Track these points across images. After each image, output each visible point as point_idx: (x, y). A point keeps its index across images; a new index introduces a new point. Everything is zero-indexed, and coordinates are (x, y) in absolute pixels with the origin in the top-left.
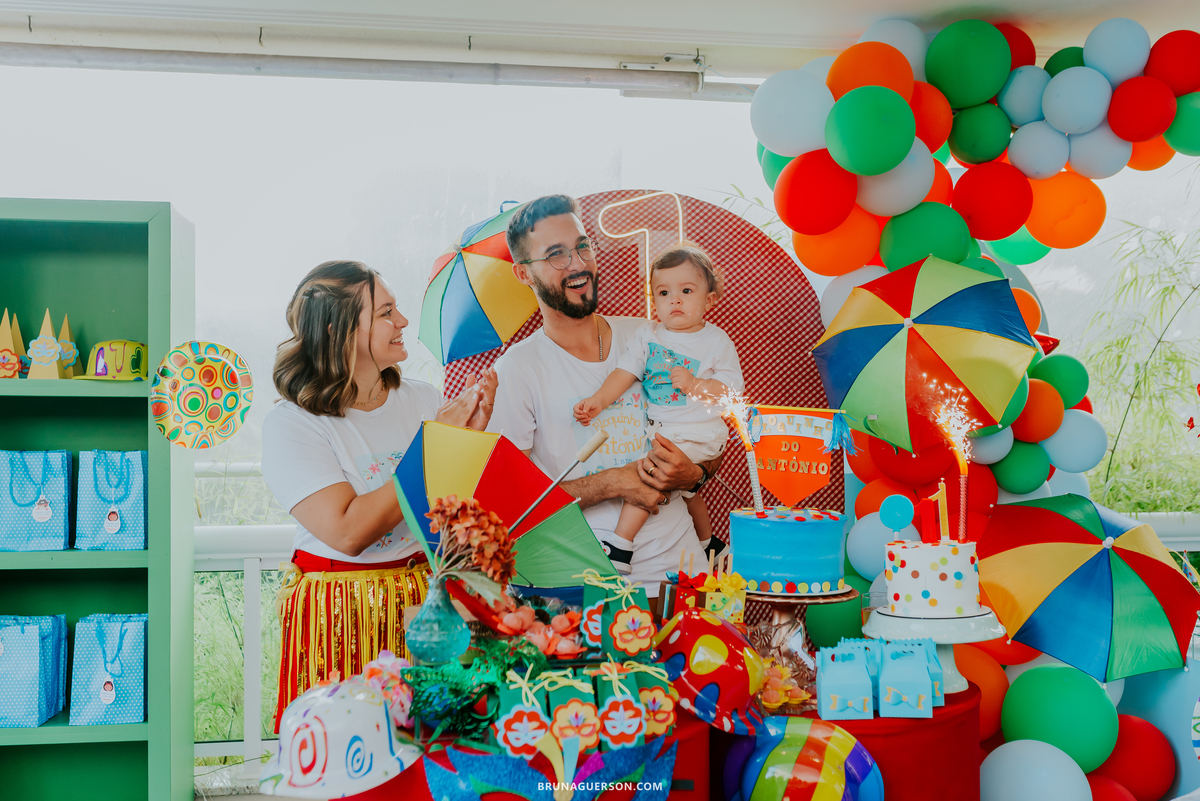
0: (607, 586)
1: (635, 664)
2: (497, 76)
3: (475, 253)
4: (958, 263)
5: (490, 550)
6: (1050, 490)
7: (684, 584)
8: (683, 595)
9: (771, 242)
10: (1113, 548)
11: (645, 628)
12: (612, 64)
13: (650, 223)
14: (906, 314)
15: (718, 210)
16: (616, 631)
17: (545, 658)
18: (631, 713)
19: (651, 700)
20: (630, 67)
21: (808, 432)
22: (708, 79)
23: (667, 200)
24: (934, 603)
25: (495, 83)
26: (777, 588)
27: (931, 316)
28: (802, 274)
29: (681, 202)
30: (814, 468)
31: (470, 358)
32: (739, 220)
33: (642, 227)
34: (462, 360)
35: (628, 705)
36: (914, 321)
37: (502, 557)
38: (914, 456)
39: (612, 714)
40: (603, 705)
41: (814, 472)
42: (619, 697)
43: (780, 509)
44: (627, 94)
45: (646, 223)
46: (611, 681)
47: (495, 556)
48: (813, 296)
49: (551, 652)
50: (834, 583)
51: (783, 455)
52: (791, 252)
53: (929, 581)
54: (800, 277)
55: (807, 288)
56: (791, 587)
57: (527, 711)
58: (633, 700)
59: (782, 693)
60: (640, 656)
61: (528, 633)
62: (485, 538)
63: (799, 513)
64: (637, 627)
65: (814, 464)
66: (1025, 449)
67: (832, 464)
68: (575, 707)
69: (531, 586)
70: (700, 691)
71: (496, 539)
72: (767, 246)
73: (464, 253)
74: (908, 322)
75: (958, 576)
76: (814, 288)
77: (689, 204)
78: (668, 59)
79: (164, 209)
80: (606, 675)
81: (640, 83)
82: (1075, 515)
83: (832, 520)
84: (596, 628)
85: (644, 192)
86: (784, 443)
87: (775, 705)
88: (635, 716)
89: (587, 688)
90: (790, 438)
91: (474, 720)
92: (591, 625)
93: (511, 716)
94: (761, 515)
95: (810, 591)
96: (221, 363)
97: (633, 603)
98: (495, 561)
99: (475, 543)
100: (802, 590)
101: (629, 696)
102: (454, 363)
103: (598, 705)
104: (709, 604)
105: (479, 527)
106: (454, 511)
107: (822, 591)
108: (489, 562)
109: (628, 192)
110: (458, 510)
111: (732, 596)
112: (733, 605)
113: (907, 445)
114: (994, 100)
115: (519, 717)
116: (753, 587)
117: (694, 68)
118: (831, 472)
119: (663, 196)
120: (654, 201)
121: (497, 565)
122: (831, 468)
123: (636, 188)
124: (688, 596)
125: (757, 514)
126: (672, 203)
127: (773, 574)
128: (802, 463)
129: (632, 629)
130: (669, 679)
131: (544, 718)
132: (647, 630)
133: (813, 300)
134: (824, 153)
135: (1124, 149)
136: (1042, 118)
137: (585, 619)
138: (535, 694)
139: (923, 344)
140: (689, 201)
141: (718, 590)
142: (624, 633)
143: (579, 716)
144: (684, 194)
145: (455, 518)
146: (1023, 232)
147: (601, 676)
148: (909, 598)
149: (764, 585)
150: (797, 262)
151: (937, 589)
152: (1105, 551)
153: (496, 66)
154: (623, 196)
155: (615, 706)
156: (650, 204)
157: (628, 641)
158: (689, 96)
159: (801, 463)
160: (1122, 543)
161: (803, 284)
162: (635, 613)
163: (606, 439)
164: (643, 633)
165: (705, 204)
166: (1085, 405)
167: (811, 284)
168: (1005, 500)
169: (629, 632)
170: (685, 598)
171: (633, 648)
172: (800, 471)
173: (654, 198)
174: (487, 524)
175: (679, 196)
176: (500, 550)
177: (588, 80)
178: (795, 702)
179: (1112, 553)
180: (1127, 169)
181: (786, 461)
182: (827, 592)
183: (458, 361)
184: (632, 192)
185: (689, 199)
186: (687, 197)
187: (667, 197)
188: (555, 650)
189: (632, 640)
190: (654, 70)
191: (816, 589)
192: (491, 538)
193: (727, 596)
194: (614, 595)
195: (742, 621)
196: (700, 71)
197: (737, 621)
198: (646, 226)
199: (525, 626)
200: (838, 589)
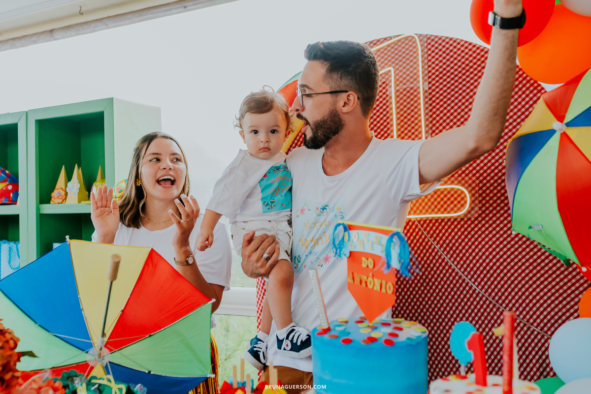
13: (397, 62)
14: (561, 119)
23: (410, 41)
33: (390, 66)
36: (568, 125)
38: (584, 269)
41: (383, 290)
51: (364, 271)
69: (149, 372)
74: (559, 126)
77: (429, 41)
85: (391, 38)
86: (363, 259)
109: (378, 41)
113: (573, 258)
119: (406, 38)
120: (400, 43)
126: (413, 43)
140: (429, 39)
154: (375, 44)
156: (396, 47)
159: (375, 280)
165: (443, 38)
172: (375, 288)
173: (399, 41)
175: (420, 36)
181: (366, 277)
184: (382, 40)
185: (428, 36)
186: (427, 35)
187: (410, 38)
198: (393, 65)
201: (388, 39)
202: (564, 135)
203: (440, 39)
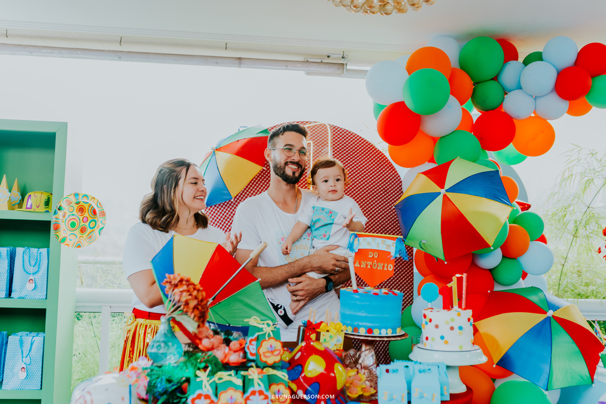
0: (261, 326)
1: (270, 369)
2: (240, 64)
3: (222, 151)
4: (474, 162)
5: (193, 303)
6: (522, 284)
7: (310, 327)
8: (309, 333)
9: (377, 150)
10: (553, 316)
11: (278, 350)
12: (301, 59)
13: (314, 138)
14: (442, 187)
15: (350, 133)
16: (261, 351)
17: (221, 365)
18: (263, 397)
19: (277, 390)
20: (310, 60)
21: (383, 248)
22: (348, 67)
23: (323, 127)
24: (446, 342)
25: (239, 67)
26: (362, 331)
27: (454, 189)
28: (393, 167)
29: (330, 128)
30: (386, 267)
31: (217, 206)
34: (213, 207)
35: (261, 393)
36: (447, 191)
37: (200, 308)
38: (446, 263)
39: (252, 397)
40: (247, 391)
41: (385, 269)
42: (257, 388)
43: (367, 289)
44: (308, 74)
45: (312, 138)
46: (253, 379)
47: (195, 308)
48: (399, 178)
49: (226, 361)
50: (394, 330)
51: (370, 260)
52: (387, 155)
53: (444, 330)
54: (392, 168)
55: (395, 174)
56: (370, 331)
57: (204, 394)
58: (264, 390)
59: (359, 389)
60: (273, 367)
61: (215, 350)
62: (190, 297)
63: (377, 291)
64: (273, 350)
65: (386, 265)
66: (508, 262)
67: (395, 266)
68: (230, 393)
69: (229, 325)
70: (309, 386)
71: (196, 298)
73: (216, 152)
74: (443, 191)
75: (461, 328)
76: (399, 174)
77: (334, 129)
78: (328, 57)
79: (65, 125)
80: (251, 375)
81: (313, 68)
82: (534, 298)
83: (393, 295)
84: (254, 349)
85: (311, 123)
86: (370, 253)
87: (354, 396)
88: (265, 399)
89: (239, 382)
90: (373, 251)
91: (178, 397)
92: (251, 347)
93: (195, 396)
94: (356, 291)
95: (380, 333)
96: (88, 204)
97: (272, 336)
98: (196, 310)
99: (184, 299)
100: (376, 333)
101: (262, 388)
102: (209, 207)
103: (244, 392)
104: (322, 338)
105: (188, 291)
106: (176, 282)
107: (387, 334)
108: (192, 310)
110: (179, 282)
111: (335, 334)
112: (336, 339)
113: (442, 257)
114: (495, 79)
115: (199, 397)
116: (350, 330)
117: (342, 61)
118: (395, 270)
119: (321, 125)
120: (316, 127)
121: (197, 312)
122: (395, 268)
123: (307, 121)
124: (312, 334)
125: (354, 290)
126: (325, 128)
127: (360, 323)
128: (379, 264)
129: (270, 351)
130: (289, 379)
131: (213, 398)
132: (278, 352)
133: (399, 180)
134: (402, 103)
135: (565, 104)
136: (521, 88)
137: (248, 344)
138: (210, 384)
139: (451, 203)
140: (334, 128)
141: (328, 331)
142: (266, 352)
143: (233, 397)
144: (332, 124)
145: (176, 286)
146: (511, 148)
147: (248, 376)
148: (433, 340)
149: (356, 329)
150: (391, 160)
151: (448, 334)
152: (548, 318)
153: (240, 59)
155: (253, 393)
156: (314, 129)
157: (268, 357)
158: (340, 75)
160: (558, 314)
161: (394, 172)
162: (272, 341)
163: (266, 247)
164: (276, 353)
165: (343, 129)
166: (543, 239)
167: (398, 172)
168: (498, 288)
169: (268, 352)
170: (310, 334)
171: (271, 360)
172: (378, 268)
173: (316, 125)
174: (192, 290)
175: (329, 125)
176: (198, 304)
177: (287, 66)
178: (367, 394)
179: (552, 320)
180: (566, 115)
181: (371, 263)
182: (390, 335)
183: (211, 207)
184: (305, 123)
185: (334, 126)
187: (323, 125)
188: (229, 360)
189: (270, 356)
190: (322, 62)
191: (383, 333)
192: (194, 297)
193: (333, 335)
194: (263, 331)
195: (342, 348)
196: (345, 63)
197: (339, 348)
198: (312, 140)
199: (215, 347)
200: (396, 333)
201: (309, 123)
202: (445, 196)
203: (341, 129)
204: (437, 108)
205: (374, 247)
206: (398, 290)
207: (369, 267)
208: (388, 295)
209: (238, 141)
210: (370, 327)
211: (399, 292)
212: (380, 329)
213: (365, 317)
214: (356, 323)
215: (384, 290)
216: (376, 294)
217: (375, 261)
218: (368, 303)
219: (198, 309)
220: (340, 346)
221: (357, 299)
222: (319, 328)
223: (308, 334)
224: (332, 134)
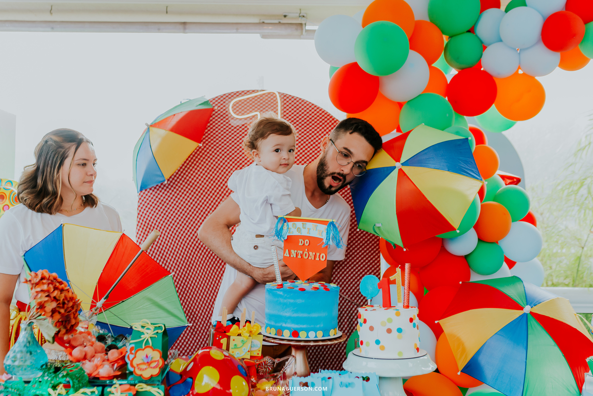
1: (144, 385)
2: (185, 29)
3: (158, 128)
4: (443, 130)
5: (51, 306)
7: (220, 330)
8: (219, 337)
10: (531, 313)
11: (156, 361)
12: (256, 20)
14: (398, 160)
15: (303, 101)
16: (135, 363)
17: (87, 379)
20: (266, 21)
22: (308, 27)
23: (272, 95)
24: (382, 348)
25: (184, 33)
26: (287, 335)
27: (411, 162)
29: (280, 96)
30: (318, 257)
31: (153, 189)
32: (315, 106)
33: (256, 111)
34: (148, 190)
36: (403, 164)
37: (62, 311)
38: (405, 250)
41: (317, 259)
44: (264, 37)
45: (259, 109)
47: (54, 311)
49: (95, 374)
50: (326, 331)
51: (298, 248)
53: (380, 333)
56: (295, 334)
60: (148, 382)
61: (86, 361)
62: (47, 299)
63: (305, 286)
64: (149, 361)
65: (318, 254)
66: (485, 246)
72: (333, 122)
73: (151, 128)
74: (398, 165)
75: (400, 330)
77: (285, 98)
78: (285, 16)
81: (268, 30)
83: (324, 291)
85: (258, 91)
86: (300, 240)
90: (304, 237)
92: (131, 356)
94: (281, 286)
95: (307, 336)
96: (10, 191)
97: (151, 345)
98: (56, 314)
100: (303, 336)
102: (144, 191)
104: (232, 344)
105: (46, 291)
106: (38, 280)
107: (316, 337)
108: (50, 314)
109: (248, 91)
111: (248, 339)
112: (249, 344)
113: (400, 244)
114: (472, 30)
116: (273, 333)
117: (301, 21)
119: (269, 93)
120: (264, 96)
121: (58, 316)
123: (253, 89)
124: (222, 338)
125: (278, 285)
126: (274, 97)
127: (284, 325)
129: (146, 362)
132: (156, 363)
134: (356, 65)
135: (556, 57)
136: (501, 41)
137: (129, 352)
139: (406, 178)
140: (285, 96)
141: (239, 335)
142: (140, 364)
144: (282, 92)
146: (493, 110)
148: (368, 345)
149: (279, 332)
151: (384, 338)
152: (525, 315)
153: (184, 23)
154: (245, 93)
156: (261, 98)
157: (143, 370)
158: (300, 37)
159: (310, 253)
160: (537, 310)
162: (149, 351)
164: (153, 365)
165: (295, 98)
169: (143, 363)
170: (220, 339)
171: (147, 374)
172: (310, 258)
173: (264, 94)
175: (279, 93)
177: (237, 29)
179: (530, 317)
181: (302, 252)
182: (320, 338)
183: (146, 190)
184: (251, 91)
185: (285, 95)
186: (283, 94)
187: (272, 94)
188: (98, 374)
189: (146, 369)
190: (280, 23)
191: (312, 336)
192: (52, 299)
193: (245, 339)
194: (140, 338)
195: (260, 355)
196: (303, 22)
197: (256, 355)
198: (259, 111)
199: (88, 357)
200: (329, 336)
201: (256, 91)
202: (400, 170)
203: (293, 98)
204: (395, 67)
205: (304, 233)
206: (335, 283)
207: (299, 257)
208: (318, 291)
209: (174, 115)
210: (296, 330)
211: (335, 286)
212: (307, 331)
213: (289, 318)
214: (279, 325)
215: (316, 285)
216: (303, 290)
217: (306, 250)
218: (292, 301)
219: (60, 313)
220: (258, 352)
221: (280, 296)
222: (229, 332)
223: (217, 338)
224: (283, 104)
